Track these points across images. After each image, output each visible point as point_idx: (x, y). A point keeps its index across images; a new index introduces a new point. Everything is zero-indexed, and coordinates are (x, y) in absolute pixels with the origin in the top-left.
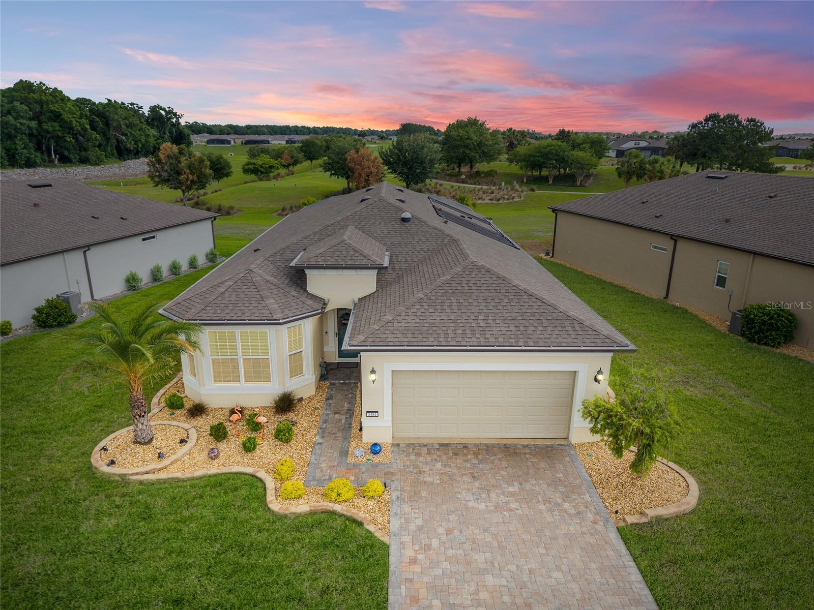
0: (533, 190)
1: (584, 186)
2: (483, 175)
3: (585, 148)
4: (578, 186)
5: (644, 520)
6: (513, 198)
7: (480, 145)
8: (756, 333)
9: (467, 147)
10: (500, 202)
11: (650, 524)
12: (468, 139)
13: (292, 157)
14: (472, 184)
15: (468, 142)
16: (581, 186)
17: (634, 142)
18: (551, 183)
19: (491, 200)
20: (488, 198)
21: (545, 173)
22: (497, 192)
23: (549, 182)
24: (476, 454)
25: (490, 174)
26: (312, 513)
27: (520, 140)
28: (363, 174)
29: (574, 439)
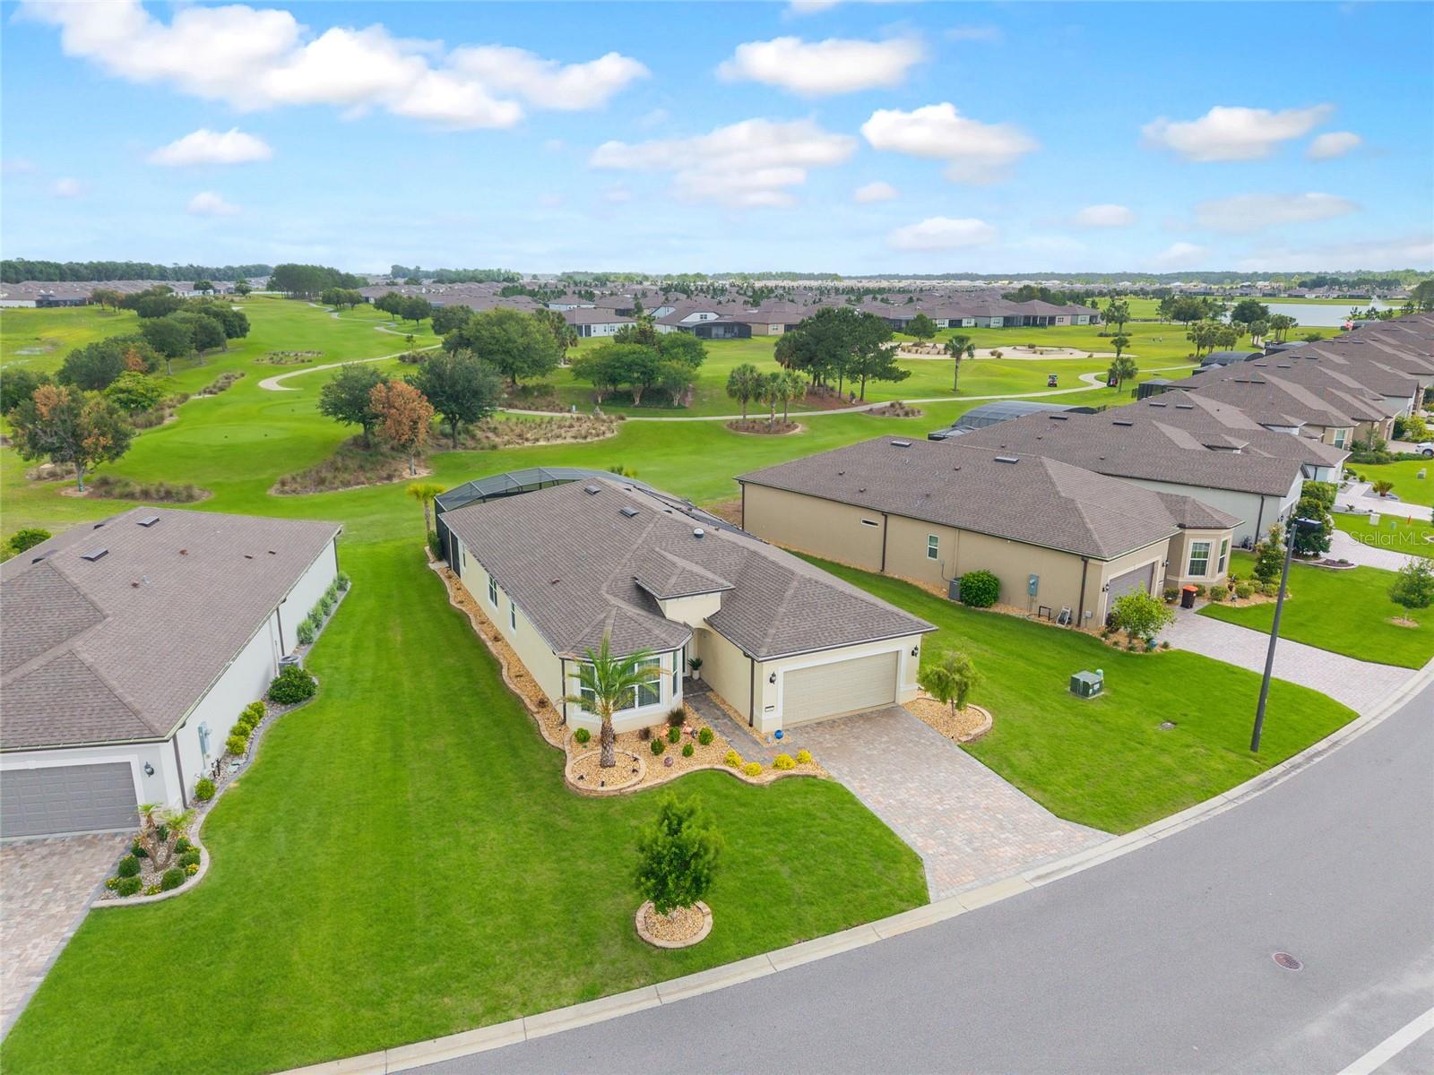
0: (623, 419)
1: (684, 407)
2: (536, 394)
3: (678, 353)
4: (676, 408)
5: (970, 738)
6: (604, 433)
7: (527, 348)
8: (974, 597)
9: (508, 352)
10: (589, 440)
11: (974, 739)
12: (509, 340)
13: (145, 359)
14: (525, 409)
15: (510, 345)
16: (680, 407)
17: (698, 315)
18: (637, 403)
19: (575, 437)
20: (570, 434)
21: (624, 386)
22: (578, 424)
23: (634, 401)
24: (845, 724)
25: (544, 391)
26: (778, 779)
27: (559, 327)
28: (404, 420)
29: (901, 700)
